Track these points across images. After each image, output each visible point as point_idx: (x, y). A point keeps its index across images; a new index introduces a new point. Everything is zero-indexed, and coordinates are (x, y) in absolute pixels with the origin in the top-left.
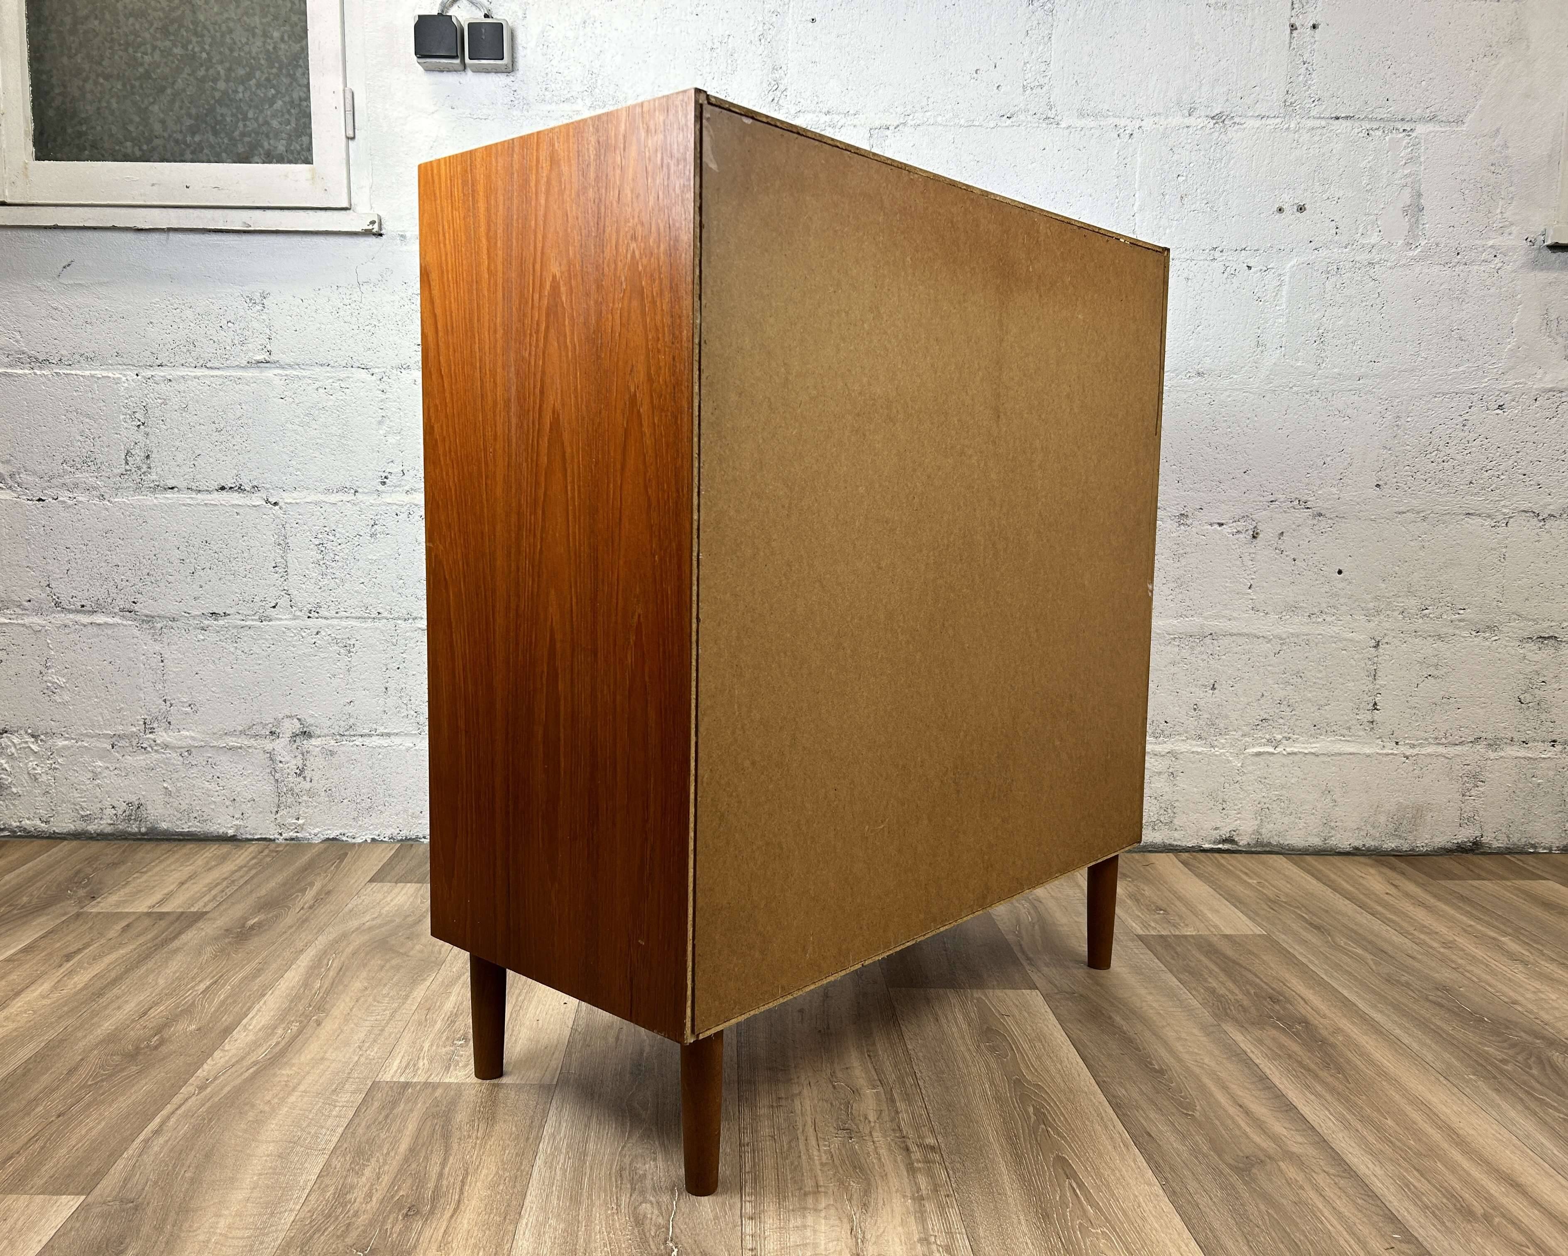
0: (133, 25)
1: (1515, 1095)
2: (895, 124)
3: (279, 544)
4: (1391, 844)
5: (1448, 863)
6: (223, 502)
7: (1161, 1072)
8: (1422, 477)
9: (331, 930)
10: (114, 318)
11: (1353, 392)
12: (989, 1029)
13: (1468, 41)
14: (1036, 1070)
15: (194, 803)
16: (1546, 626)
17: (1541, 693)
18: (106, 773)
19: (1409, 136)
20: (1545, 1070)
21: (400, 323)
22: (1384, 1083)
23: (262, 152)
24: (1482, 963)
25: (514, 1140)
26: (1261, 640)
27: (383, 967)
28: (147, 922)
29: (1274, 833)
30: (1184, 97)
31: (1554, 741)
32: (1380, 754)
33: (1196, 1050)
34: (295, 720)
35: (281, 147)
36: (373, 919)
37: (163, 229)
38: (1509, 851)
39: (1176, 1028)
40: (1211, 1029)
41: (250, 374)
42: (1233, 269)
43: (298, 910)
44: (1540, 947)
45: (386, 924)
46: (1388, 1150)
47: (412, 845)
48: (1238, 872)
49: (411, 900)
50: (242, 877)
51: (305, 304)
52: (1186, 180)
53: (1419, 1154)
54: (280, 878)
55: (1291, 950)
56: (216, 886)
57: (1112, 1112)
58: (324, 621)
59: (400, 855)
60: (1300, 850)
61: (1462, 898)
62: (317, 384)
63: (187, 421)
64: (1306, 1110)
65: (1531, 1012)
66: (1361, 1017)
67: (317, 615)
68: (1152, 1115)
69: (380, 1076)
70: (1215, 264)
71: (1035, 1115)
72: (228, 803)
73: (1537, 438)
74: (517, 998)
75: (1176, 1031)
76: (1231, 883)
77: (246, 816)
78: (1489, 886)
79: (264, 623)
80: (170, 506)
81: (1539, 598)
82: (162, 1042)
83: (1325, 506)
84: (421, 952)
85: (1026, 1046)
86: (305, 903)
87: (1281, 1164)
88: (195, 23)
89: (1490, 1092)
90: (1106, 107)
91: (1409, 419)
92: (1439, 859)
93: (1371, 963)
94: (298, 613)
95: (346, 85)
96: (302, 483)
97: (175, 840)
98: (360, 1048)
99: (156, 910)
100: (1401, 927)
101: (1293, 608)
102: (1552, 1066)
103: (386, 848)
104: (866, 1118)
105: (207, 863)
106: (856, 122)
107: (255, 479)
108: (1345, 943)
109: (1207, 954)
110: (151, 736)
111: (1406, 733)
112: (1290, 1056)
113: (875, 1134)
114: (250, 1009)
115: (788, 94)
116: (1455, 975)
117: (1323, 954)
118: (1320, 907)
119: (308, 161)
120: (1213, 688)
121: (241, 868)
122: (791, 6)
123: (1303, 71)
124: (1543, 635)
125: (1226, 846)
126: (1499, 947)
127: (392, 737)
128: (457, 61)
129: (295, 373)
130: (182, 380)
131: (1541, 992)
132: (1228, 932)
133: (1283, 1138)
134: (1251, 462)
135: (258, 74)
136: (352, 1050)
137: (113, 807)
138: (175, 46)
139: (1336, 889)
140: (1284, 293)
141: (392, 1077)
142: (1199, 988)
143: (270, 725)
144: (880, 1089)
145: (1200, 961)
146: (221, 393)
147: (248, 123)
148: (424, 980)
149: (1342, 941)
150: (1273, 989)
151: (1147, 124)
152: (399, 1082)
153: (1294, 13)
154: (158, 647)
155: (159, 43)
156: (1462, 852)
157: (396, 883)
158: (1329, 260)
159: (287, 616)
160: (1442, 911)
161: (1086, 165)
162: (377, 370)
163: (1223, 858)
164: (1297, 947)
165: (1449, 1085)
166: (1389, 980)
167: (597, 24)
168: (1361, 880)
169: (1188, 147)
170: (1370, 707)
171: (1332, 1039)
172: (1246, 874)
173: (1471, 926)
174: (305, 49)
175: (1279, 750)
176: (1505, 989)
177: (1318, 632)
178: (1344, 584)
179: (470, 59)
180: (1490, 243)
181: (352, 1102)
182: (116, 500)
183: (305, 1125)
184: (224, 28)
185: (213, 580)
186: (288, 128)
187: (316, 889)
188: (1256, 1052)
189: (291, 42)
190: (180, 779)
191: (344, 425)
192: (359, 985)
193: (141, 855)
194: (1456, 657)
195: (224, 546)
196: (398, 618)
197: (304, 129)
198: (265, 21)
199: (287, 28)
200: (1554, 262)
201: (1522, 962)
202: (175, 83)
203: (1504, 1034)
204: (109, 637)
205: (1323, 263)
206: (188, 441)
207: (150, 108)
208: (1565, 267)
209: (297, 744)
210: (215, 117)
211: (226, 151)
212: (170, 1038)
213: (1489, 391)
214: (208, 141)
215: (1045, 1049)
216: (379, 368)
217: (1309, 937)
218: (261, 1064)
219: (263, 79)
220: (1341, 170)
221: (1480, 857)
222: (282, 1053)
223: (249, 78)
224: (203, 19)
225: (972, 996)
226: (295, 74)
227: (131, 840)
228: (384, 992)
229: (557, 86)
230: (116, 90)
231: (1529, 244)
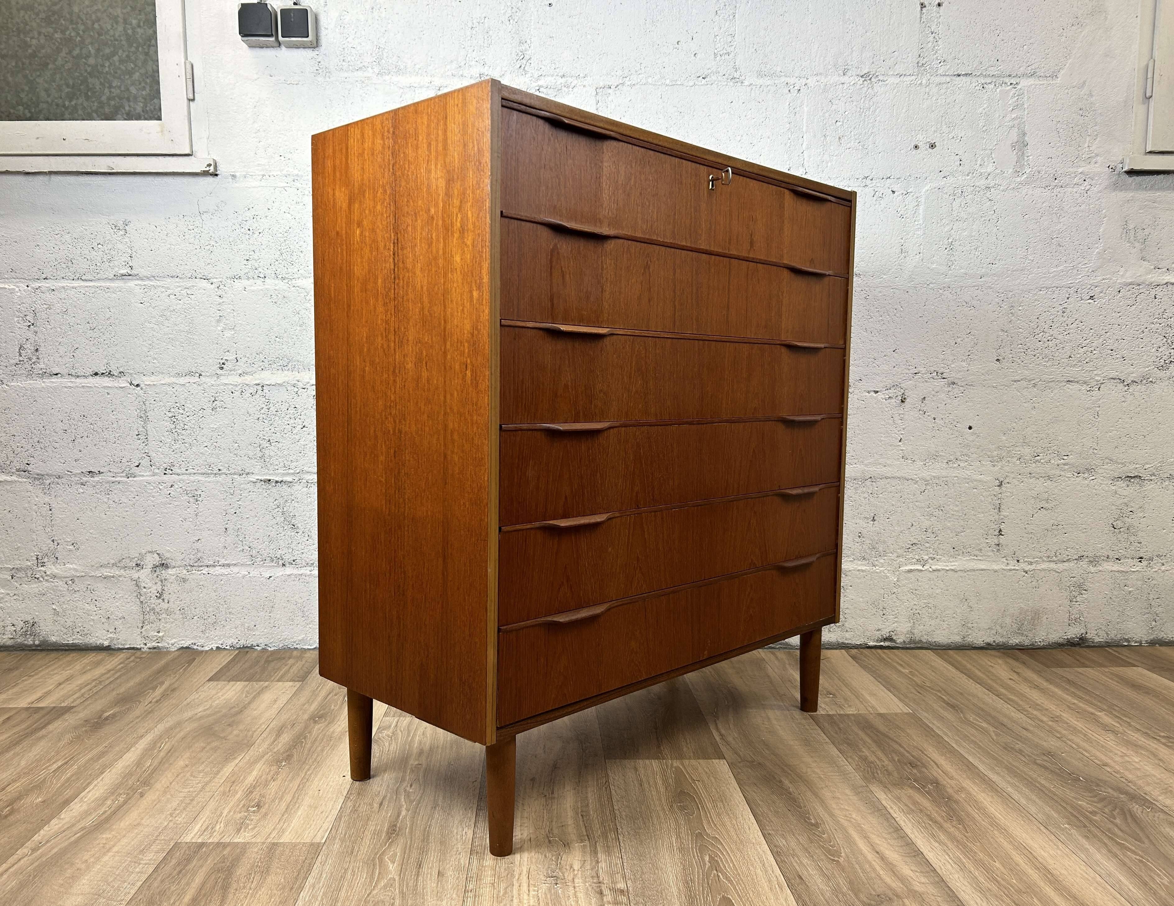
0: (23, 16)
1: (1100, 840)
2: (616, 84)
3: (141, 417)
4: (1015, 640)
5: (1059, 655)
6: (96, 385)
7: (817, 825)
8: (1032, 353)
9: (170, 719)
10: (9, 242)
11: (977, 288)
12: (682, 793)
13: (1059, 14)
14: (715, 825)
15: (77, 621)
16: (1132, 468)
17: (1129, 520)
18: (7, 598)
19: (1015, 88)
20: (1126, 819)
21: (232, 243)
22: (996, 832)
23: (124, 112)
24: (1082, 732)
25: (280, 890)
26: (909, 482)
27: (204, 748)
28: (24, 715)
29: (924, 633)
30: (840, 60)
31: (1141, 558)
32: (1005, 570)
33: (846, 807)
34: (156, 555)
35: (139, 109)
36: (205, 710)
37: (45, 172)
38: (1108, 645)
39: (832, 789)
40: (860, 790)
41: (117, 285)
42: (881, 193)
43: (146, 704)
44: (1128, 720)
45: (214, 714)
46: (994, 888)
47: (247, 652)
48: (895, 664)
49: (237, 695)
50: (108, 678)
51: (159, 229)
52: (842, 125)
53: (1019, 891)
54: (138, 679)
55: (931, 725)
56: (86, 686)
57: (773, 859)
58: (176, 476)
59: (236, 661)
60: (944, 646)
61: (1069, 681)
62: (169, 292)
63: (67, 322)
64: (930, 856)
65: (1118, 772)
66: (981, 778)
67: (171, 472)
68: (805, 861)
69: (182, 838)
70: (867, 189)
71: (710, 862)
72: (104, 620)
73: (1121, 321)
74: (306, 772)
75: (832, 791)
76: (888, 672)
77: (118, 630)
78: (1091, 672)
79: (130, 479)
80: (55, 388)
81: (1126, 446)
82: (11, 813)
83: (957, 376)
84: (237, 736)
85: (709, 805)
86: (154, 698)
87: (906, 901)
88: (71, 13)
89: (1080, 838)
90: (779, 69)
91: (1020, 308)
92: (1054, 652)
93: (993, 734)
94: (157, 471)
95: (186, 58)
96: (159, 369)
97: (62, 650)
98: (171, 814)
99: (35, 705)
100: (1020, 706)
101: (935, 457)
102: (1132, 816)
103: (227, 654)
104: (571, 867)
105: (84, 668)
106: (585, 83)
107: (121, 367)
108: (974, 719)
109: (863, 729)
110: (42, 568)
111: (1025, 553)
112: (921, 811)
113: (576, 881)
114: (89, 784)
115: (532, 62)
116: (1059, 744)
117: (956, 727)
118: (956, 690)
119: (159, 118)
120: (874, 520)
121: (109, 671)
123: (931, 39)
124: (1130, 475)
125: (887, 644)
126: (1096, 721)
127: (231, 567)
128: (272, 39)
129: (152, 283)
130: (63, 290)
131: (1127, 756)
132: (882, 711)
133: (909, 878)
134: (898, 343)
135: (120, 52)
136: (164, 817)
137: (13, 625)
138: (56, 32)
139: (970, 676)
140: (921, 211)
141: (193, 838)
142: (854, 757)
143: (136, 559)
144: (587, 842)
145: (858, 734)
146: (93, 300)
147: (113, 90)
148: (235, 758)
149: (971, 717)
150: (913, 756)
151: (811, 82)
152: (196, 843)
154: (47, 499)
155: (43, 30)
156: (1071, 646)
157: (229, 681)
158: (955, 186)
159: (148, 473)
160: (1052, 692)
161: (764, 114)
162: (215, 280)
163: (884, 652)
164: (935, 722)
165: (1047, 833)
166: (1006, 747)
167: (382, 10)
168: (990, 668)
169: (843, 99)
170: (997, 533)
171: (956, 796)
172: (901, 665)
173: (1074, 704)
174: (155, 32)
175: (926, 567)
176: (1098, 754)
177: (954, 475)
178: (974, 437)
179: (282, 37)
180: (1080, 170)
181: (155, 860)
182: (12, 384)
183: (111, 879)
184: (94, 17)
185: (90, 445)
186: (144, 93)
187: (164, 687)
188: (895, 808)
189: (146, 27)
190: (66, 602)
191: (190, 323)
192: (181, 763)
193: (32, 662)
194: (1062, 493)
195: (98, 419)
196: (235, 474)
197: (157, 94)
198: (125, 11)
199: (143, 17)
200: (1131, 184)
201: (1113, 732)
202: (56, 60)
203: (1095, 790)
204: (8, 491)
205: (950, 188)
206: (68, 337)
207: (37, 80)
208: (1139, 187)
209: (157, 573)
210: (88, 86)
211: (96, 111)
212: (19, 809)
213: (1082, 285)
214: (82, 104)
215: (724, 808)
216: (216, 278)
217: (945, 714)
218: (87, 829)
219: (124, 56)
220: (963, 116)
221: (1085, 649)
222: (107, 820)
223: (114, 56)
224: (77, 11)
225: (672, 764)
226: (149, 52)
227: (26, 650)
228: (201, 768)
229: (353, 58)
230: (10, 66)
231: (1111, 170)
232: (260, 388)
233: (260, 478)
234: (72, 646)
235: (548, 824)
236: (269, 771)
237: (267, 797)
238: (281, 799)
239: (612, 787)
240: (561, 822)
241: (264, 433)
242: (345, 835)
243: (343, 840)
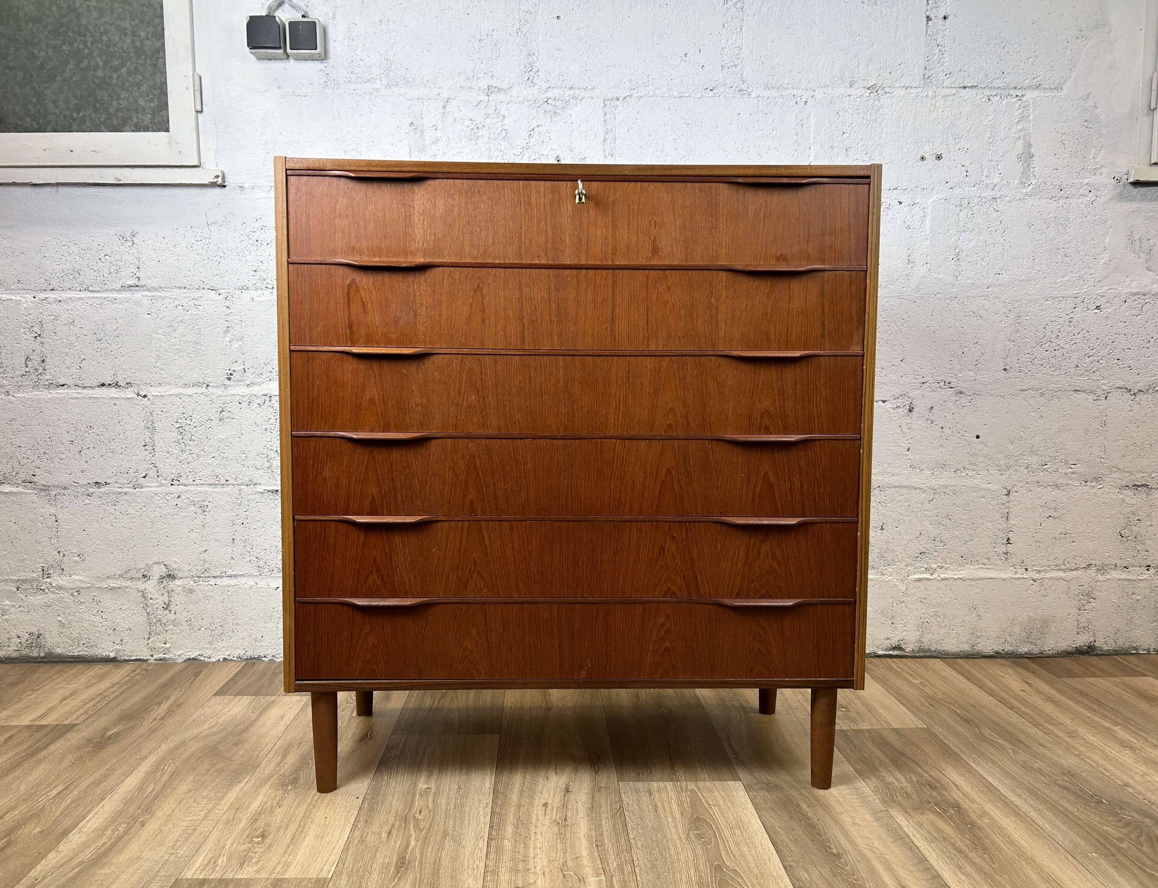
0: (32, 29)
1: (1130, 871)
2: (624, 96)
3: (148, 428)
4: (1024, 649)
5: (1067, 663)
6: (103, 396)
7: (838, 856)
8: (1039, 362)
9: (174, 738)
10: (16, 253)
11: (984, 298)
12: (698, 819)
13: (1064, 27)
14: (734, 856)
15: (82, 633)
16: (1139, 477)
17: (1136, 528)
18: (13, 610)
19: (1021, 100)
21: (240, 254)
22: (1023, 862)
23: (132, 123)
24: (1099, 750)
26: (917, 491)
27: (208, 770)
28: (26, 734)
29: (932, 641)
30: (846, 73)
31: (1149, 566)
32: (1013, 578)
33: (867, 835)
34: (162, 566)
35: (147, 119)
36: (211, 728)
37: (53, 184)
38: (1116, 653)
39: (852, 814)
40: (880, 814)
41: (124, 296)
42: (888, 204)
43: (150, 721)
44: (1145, 735)
45: (218, 733)
47: (254, 664)
48: (906, 675)
49: (244, 711)
50: (113, 693)
51: (166, 240)
52: (849, 136)
54: (143, 694)
55: (946, 742)
56: (90, 701)
58: (183, 487)
59: (244, 672)
60: (953, 655)
61: (1082, 693)
62: (177, 302)
63: (74, 333)
65: (1140, 793)
66: (1003, 801)
67: (178, 483)
69: (183, 874)
72: (110, 632)
73: (1127, 331)
75: (852, 817)
76: (899, 683)
77: (124, 642)
78: (1102, 683)
79: (137, 490)
80: (61, 400)
81: (1133, 455)
82: (8, 845)
83: (965, 385)
84: (243, 756)
85: (727, 833)
86: (159, 715)
88: (79, 26)
89: (1109, 868)
90: (786, 82)
91: (1027, 318)
92: (1063, 660)
93: (1010, 752)
94: (164, 482)
95: (195, 71)
96: (166, 380)
97: (68, 662)
98: (173, 846)
99: (37, 723)
100: (1034, 720)
101: (943, 466)
103: (234, 666)
105: (89, 681)
106: (593, 95)
107: (128, 378)
108: (990, 734)
109: (879, 746)
110: (48, 580)
111: (1033, 561)
112: (945, 839)
114: (89, 811)
115: (540, 74)
116: (1078, 761)
117: (972, 745)
118: (969, 703)
119: (167, 130)
120: (882, 529)
121: (115, 684)
122: (541, 6)
123: (937, 51)
124: (1137, 483)
125: (896, 653)
126: (1113, 736)
127: (238, 578)
128: (281, 51)
129: (159, 294)
130: (69, 301)
131: (1147, 775)
132: (896, 726)
134: (905, 353)
135: (128, 64)
136: (165, 849)
137: (18, 637)
138: (64, 44)
139: (982, 687)
140: (927, 222)
141: (194, 874)
142: (872, 777)
143: (143, 570)
144: (603, 877)
145: (873, 752)
146: (101, 311)
147: (121, 102)
148: (240, 782)
149: (987, 732)
150: (931, 776)
151: (818, 94)
152: (198, 879)
153: (929, 7)
154: (52, 510)
155: (52, 43)
156: (1080, 654)
157: (235, 696)
158: (961, 197)
159: (155, 484)
160: (1066, 705)
161: (772, 126)
162: (223, 291)
163: (894, 662)
164: (951, 739)
165: (1075, 862)
166: (1025, 767)
167: (391, 22)
168: (1001, 679)
169: (850, 111)
170: (1005, 541)
171: (979, 822)
172: (911, 675)
173: (1089, 717)
174: (163, 45)
175: (934, 576)
176: (1118, 773)
177: (962, 484)
178: (981, 446)
179: (291, 49)
180: (1086, 181)
182: (18, 395)
184: (102, 29)
185: (96, 456)
186: (152, 105)
187: (170, 702)
188: (917, 835)
189: (154, 39)
190: (72, 614)
191: (198, 334)
192: (184, 788)
193: (37, 675)
194: (1070, 502)
195: (105, 430)
196: (242, 484)
197: (165, 106)
198: (133, 23)
199: (151, 29)
200: (1136, 196)
201: (1131, 748)
202: (64, 71)
203: (1119, 814)
204: (14, 503)
205: (957, 199)
206: (76, 348)
207: (45, 92)
208: (1144, 198)
209: (163, 584)
210: (96, 97)
211: (104, 123)
212: (16, 840)
213: (1088, 295)
214: (90, 116)
215: (743, 836)
216: (224, 289)
217: (960, 728)
218: (85, 864)
219: (132, 68)
220: (969, 127)
221: (1093, 657)
222: (106, 853)
223: (122, 68)
224: (85, 23)
225: (687, 786)
226: (157, 64)
227: (31, 662)
228: (205, 794)
229: (361, 70)
230: (18, 78)
231: (1116, 181)
232: (267, 398)
233: (268, 488)
234: (78, 658)
235: (562, 855)
236: (275, 796)
237: (272, 825)
238: (287, 828)
239: (626, 813)
240: (575, 854)
241: (272, 443)
242: (352, 869)
243: (350, 876)
